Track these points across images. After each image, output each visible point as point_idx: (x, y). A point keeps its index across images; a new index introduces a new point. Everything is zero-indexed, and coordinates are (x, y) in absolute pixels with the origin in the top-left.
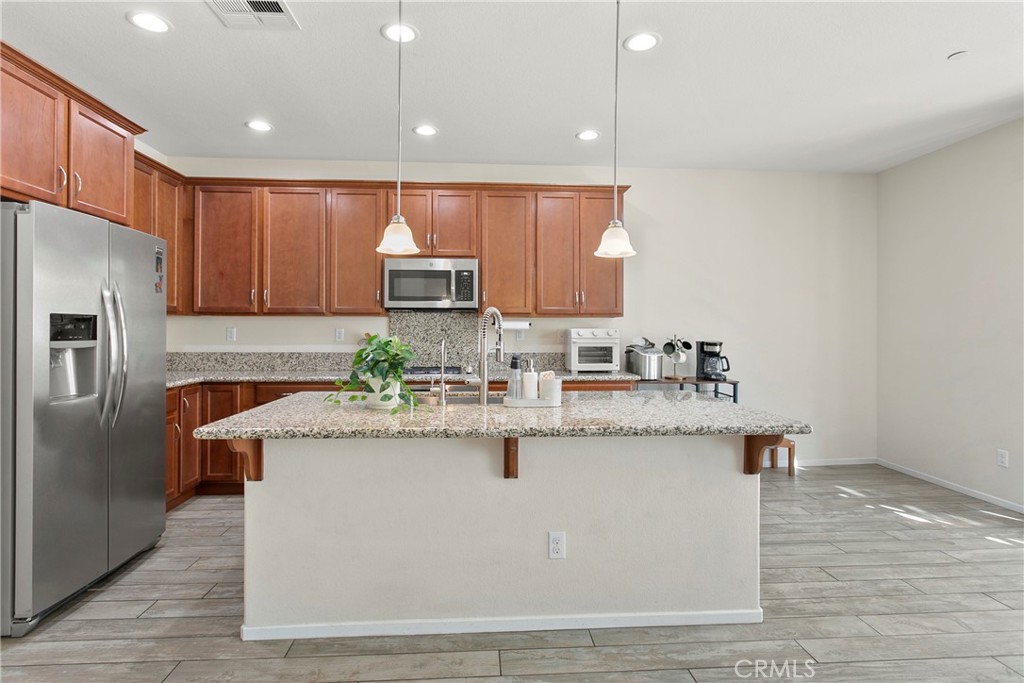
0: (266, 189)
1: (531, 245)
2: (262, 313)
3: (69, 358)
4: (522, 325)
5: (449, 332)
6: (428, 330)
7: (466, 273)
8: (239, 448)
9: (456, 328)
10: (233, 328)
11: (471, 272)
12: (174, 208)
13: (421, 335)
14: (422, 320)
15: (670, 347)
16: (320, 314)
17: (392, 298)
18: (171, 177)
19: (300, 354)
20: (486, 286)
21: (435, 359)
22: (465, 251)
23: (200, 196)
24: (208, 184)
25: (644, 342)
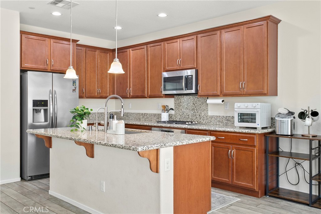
0: (131, 49)
1: (219, 59)
4: (219, 101)
5: (196, 105)
6: (188, 104)
7: (190, 77)
10: (130, 103)
11: (192, 76)
12: (107, 61)
13: (186, 106)
14: (186, 99)
15: (302, 115)
16: (145, 97)
17: (165, 90)
19: (147, 114)
20: (200, 82)
21: (190, 118)
22: (192, 66)
25: (287, 112)
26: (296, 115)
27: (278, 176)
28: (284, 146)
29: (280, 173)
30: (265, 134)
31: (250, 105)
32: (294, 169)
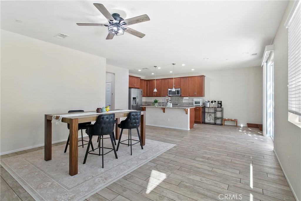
1: (188, 86)
2: (154, 97)
3: (134, 101)
4: (188, 98)
8: (143, 108)
9: (180, 99)
11: (179, 90)
12: (145, 84)
15: (212, 102)
16: (161, 97)
17: (169, 94)
18: (145, 80)
20: (182, 92)
22: (179, 87)
23: (148, 82)
24: (149, 80)
25: (208, 101)
26: (210, 102)
27: (205, 119)
28: (207, 110)
29: (206, 118)
30: (202, 107)
31: (198, 99)
32: (209, 117)
